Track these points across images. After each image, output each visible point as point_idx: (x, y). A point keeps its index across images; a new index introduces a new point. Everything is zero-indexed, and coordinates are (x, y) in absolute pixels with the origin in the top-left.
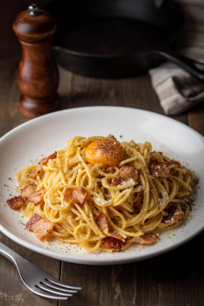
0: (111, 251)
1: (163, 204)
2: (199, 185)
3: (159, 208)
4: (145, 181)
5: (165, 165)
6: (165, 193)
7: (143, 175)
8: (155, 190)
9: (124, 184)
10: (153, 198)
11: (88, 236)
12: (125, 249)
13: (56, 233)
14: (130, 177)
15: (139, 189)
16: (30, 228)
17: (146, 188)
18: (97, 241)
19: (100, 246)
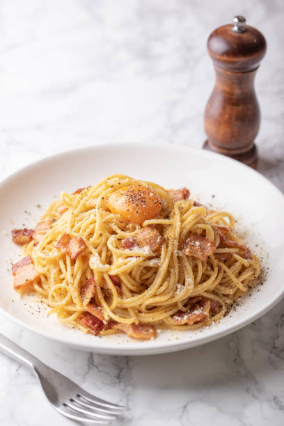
0: (86, 330)
1: (182, 294)
2: (261, 287)
3: (173, 297)
4: (166, 255)
5: (209, 244)
6: (189, 279)
7: (167, 247)
8: (177, 271)
9: (136, 250)
10: (169, 281)
11: (64, 302)
12: (105, 335)
13: (36, 287)
14: (147, 244)
15: (152, 263)
16: (15, 271)
17: (163, 263)
18: (74, 312)
19: (75, 320)
